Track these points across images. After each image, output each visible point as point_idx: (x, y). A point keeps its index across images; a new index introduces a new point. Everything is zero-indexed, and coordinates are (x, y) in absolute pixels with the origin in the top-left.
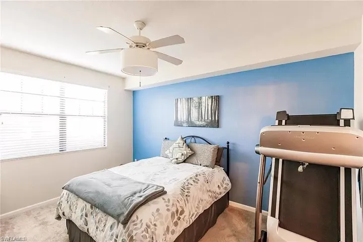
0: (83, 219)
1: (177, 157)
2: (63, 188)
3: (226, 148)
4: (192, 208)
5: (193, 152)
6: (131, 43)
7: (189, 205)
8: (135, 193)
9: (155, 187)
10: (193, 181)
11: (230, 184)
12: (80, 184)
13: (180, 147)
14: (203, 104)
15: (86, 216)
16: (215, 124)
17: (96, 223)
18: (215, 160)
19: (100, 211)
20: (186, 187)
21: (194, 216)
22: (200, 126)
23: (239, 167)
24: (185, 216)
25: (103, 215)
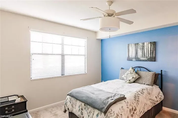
0: (80, 111)
1: (130, 79)
2: (68, 95)
3: (160, 74)
4: (140, 108)
5: (140, 76)
6: (105, 14)
7: (139, 106)
8: (109, 98)
9: (120, 95)
10: (141, 93)
11: (163, 96)
12: (77, 93)
13: (131, 73)
14: (145, 47)
15: (82, 110)
16: (153, 59)
17: (88, 113)
18: (153, 81)
19: (90, 107)
20: (137, 96)
21: (142, 112)
22: (143, 61)
23: (168, 85)
24: (137, 112)
25: (92, 109)
